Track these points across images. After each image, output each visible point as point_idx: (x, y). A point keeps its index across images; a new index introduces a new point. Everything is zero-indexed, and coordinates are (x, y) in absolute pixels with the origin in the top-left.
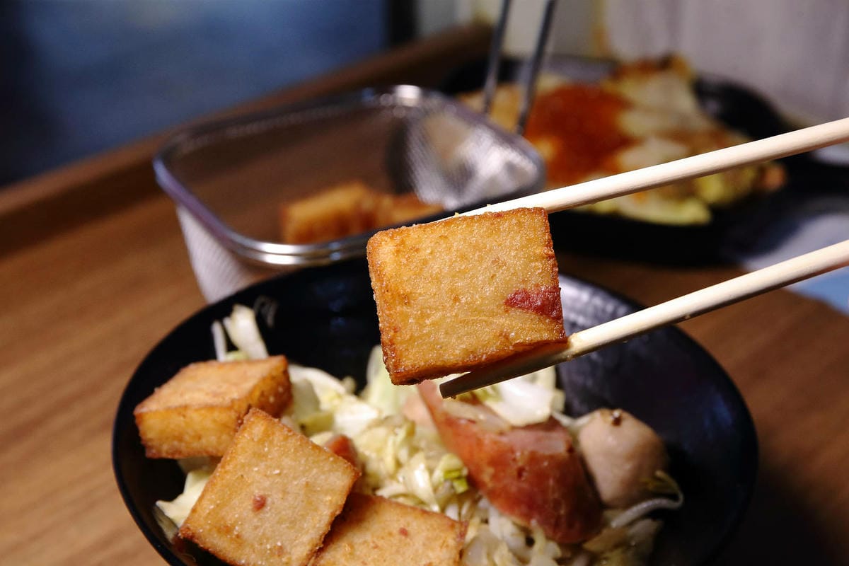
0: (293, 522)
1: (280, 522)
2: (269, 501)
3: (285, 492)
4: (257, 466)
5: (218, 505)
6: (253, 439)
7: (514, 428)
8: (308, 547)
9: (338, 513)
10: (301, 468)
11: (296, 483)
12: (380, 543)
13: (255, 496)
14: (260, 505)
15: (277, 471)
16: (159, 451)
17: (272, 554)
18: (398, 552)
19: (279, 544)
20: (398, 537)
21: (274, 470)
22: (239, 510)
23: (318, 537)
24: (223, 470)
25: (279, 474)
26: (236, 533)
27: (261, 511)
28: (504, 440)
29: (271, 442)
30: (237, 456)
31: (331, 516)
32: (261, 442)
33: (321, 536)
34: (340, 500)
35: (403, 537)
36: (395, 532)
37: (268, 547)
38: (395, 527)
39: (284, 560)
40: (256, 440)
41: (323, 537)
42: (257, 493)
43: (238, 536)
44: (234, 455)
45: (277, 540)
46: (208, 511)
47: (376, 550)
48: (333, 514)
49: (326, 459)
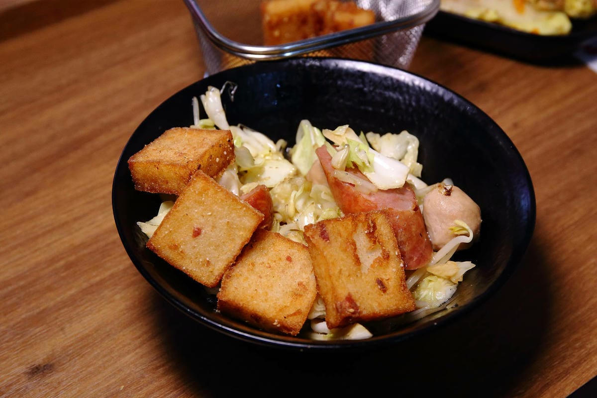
0: (217, 247)
1: (209, 245)
2: (203, 231)
3: (214, 227)
4: (196, 209)
5: (170, 232)
6: (195, 192)
7: (380, 190)
8: (226, 263)
9: (246, 243)
10: (225, 213)
11: (221, 221)
12: (273, 264)
13: (194, 227)
14: (197, 233)
15: (210, 214)
16: (143, 188)
17: (203, 265)
18: (283, 271)
19: (208, 259)
20: (284, 262)
21: (208, 213)
22: (183, 236)
23: (232, 257)
24: (175, 210)
25: (211, 215)
26: (181, 250)
27: (197, 237)
28: (372, 199)
29: (207, 194)
30: (184, 202)
31: (242, 244)
32: (200, 194)
33: (234, 256)
34: (249, 235)
35: (288, 262)
36: (284, 258)
37: (201, 260)
38: (284, 254)
39: (210, 269)
40: (197, 192)
41: (236, 257)
42: (196, 226)
43: (182, 252)
44: (183, 201)
45: (207, 257)
46: (164, 235)
47: (269, 269)
48: (243, 243)
49: (241, 208)
